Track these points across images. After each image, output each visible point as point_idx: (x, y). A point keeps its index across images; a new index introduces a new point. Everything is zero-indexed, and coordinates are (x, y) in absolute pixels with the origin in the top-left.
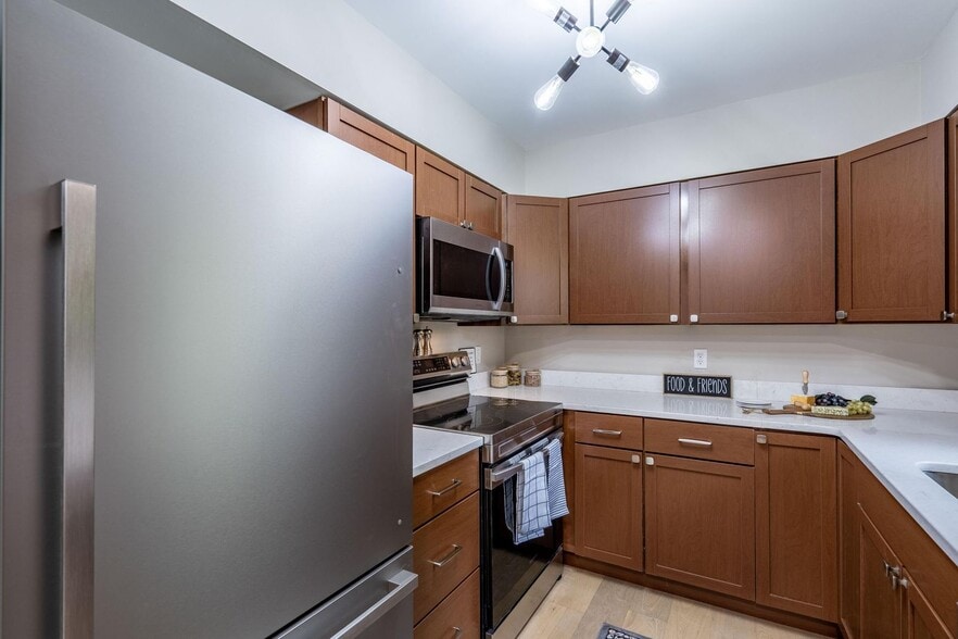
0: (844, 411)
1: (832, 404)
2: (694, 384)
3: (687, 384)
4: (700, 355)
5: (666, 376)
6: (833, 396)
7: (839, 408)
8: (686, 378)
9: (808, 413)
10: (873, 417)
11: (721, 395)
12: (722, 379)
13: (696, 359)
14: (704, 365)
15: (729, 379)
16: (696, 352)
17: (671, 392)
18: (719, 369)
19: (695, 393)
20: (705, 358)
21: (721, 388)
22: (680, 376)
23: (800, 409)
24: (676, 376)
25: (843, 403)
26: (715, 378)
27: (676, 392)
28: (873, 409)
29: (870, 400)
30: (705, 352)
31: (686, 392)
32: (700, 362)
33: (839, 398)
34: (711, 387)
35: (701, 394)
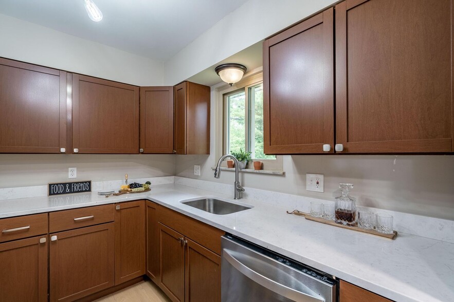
0: (143, 189)
1: (136, 187)
2: (70, 187)
3: (65, 188)
4: (72, 171)
5: (50, 185)
6: (136, 184)
7: (141, 188)
8: (64, 184)
9: (131, 192)
10: (150, 190)
11: (86, 191)
12: (86, 182)
13: (70, 173)
14: (75, 176)
15: (90, 182)
16: (70, 169)
17: (54, 194)
18: (84, 177)
19: (70, 192)
20: (75, 172)
21: (86, 187)
22: (60, 184)
23: (127, 191)
24: (57, 184)
25: (140, 186)
26: (82, 183)
27: (57, 194)
28: (150, 186)
29: (149, 183)
30: (75, 169)
31: (64, 192)
32: (72, 175)
33: (138, 184)
34: (80, 187)
35: (74, 192)
